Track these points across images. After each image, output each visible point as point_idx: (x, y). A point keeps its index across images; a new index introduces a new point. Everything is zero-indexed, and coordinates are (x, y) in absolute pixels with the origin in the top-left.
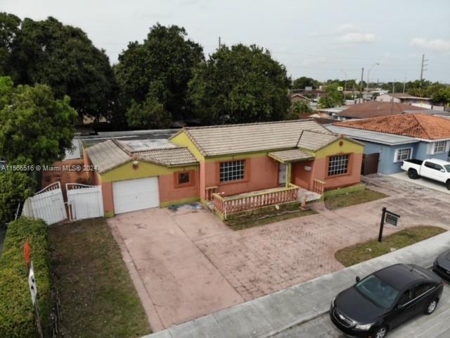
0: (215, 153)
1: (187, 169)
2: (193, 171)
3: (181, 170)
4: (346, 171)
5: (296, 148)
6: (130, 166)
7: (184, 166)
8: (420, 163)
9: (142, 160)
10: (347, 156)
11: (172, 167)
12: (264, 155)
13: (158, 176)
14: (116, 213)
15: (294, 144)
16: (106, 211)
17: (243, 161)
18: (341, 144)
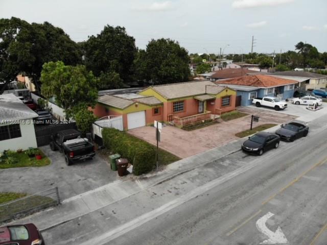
0: (171, 98)
1: (158, 106)
2: (160, 107)
3: (155, 107)
4: (229, 104)
5: (206, 94)
6: (134, 105)
7: (156, 105)
8: (261, 99)
9: (139, 102)
10: (229, 96)
11: (152, 105)
12: (192, 98)
13: (145, 111)
14: (129, 129)
15: (204, 92)
16: (124, 128)
17: (183, 101)
18: (227, 91)
